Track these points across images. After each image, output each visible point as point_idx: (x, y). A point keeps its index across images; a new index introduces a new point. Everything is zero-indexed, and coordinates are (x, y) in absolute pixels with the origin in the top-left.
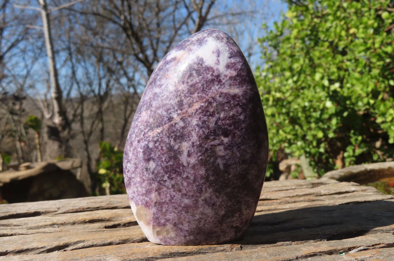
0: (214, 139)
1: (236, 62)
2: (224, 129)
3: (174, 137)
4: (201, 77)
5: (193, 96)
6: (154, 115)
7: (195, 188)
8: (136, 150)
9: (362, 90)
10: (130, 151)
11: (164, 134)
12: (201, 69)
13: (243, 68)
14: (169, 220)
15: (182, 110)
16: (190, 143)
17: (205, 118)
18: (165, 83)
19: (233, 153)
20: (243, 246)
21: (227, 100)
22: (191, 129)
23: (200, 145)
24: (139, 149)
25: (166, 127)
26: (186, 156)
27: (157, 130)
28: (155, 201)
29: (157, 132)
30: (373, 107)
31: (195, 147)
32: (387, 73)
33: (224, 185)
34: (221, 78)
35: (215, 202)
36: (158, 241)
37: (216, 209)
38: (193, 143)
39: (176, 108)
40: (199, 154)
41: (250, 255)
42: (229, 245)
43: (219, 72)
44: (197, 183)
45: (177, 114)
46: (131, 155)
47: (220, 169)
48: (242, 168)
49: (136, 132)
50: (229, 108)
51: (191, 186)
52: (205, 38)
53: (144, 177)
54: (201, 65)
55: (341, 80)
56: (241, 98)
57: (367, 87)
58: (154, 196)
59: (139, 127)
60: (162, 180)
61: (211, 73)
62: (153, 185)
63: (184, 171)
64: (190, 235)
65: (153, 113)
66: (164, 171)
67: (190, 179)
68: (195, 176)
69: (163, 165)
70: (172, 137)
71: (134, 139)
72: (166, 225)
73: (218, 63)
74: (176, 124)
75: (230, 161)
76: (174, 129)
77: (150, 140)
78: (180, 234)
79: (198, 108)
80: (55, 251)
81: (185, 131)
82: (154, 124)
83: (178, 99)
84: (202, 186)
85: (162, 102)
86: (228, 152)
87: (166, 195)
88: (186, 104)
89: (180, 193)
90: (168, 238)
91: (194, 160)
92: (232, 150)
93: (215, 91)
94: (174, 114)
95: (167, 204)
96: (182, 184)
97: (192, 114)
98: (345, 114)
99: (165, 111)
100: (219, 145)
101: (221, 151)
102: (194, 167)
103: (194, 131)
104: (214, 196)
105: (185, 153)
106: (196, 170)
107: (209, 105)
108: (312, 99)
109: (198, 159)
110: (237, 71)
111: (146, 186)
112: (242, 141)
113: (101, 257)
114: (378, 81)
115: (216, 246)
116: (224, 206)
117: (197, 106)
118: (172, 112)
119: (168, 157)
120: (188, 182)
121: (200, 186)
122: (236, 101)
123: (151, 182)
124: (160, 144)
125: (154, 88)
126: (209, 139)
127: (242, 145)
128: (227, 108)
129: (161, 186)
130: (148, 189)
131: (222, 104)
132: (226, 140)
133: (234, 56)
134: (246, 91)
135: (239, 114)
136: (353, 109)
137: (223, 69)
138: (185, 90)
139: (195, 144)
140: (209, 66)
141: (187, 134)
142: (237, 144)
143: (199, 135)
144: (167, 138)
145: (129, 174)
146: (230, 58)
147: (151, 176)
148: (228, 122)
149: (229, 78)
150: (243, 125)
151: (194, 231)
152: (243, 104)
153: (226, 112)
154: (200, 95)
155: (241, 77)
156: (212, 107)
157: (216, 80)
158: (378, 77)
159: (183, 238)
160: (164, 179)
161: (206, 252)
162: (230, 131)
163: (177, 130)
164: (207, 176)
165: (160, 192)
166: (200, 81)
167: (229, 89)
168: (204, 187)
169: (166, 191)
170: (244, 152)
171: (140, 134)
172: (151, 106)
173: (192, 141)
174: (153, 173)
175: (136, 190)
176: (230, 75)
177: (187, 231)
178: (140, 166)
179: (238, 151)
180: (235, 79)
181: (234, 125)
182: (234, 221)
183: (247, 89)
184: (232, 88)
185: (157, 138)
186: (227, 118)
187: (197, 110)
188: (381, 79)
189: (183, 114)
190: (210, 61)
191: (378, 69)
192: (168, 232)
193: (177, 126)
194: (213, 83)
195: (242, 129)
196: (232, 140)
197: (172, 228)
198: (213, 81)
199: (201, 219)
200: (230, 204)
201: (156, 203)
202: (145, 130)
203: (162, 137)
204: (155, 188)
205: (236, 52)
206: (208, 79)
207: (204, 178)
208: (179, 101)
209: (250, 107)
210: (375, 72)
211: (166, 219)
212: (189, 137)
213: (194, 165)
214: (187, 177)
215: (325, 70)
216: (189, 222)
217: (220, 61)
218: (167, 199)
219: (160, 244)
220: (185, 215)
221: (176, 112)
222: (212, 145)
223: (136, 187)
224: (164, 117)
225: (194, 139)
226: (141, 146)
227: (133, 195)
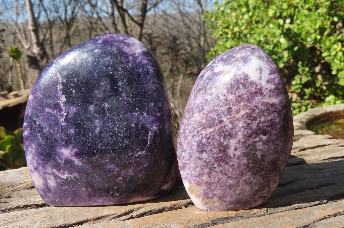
0: (255, 137)
1: (274, 78)
2: (264, 129)
3: (224, 135)
4: (247, 90)
5: (240, 104)
6: (206, 117)
7: (238, 173)
8: (190, 143)
9: (311, 27)
10: (185, 143)
11: (216, 133)
12: (247, 83)
13: (280, 82)
14: (216, 195)
15: (230, 115)
16: (237, 140)
17: (249, 122)
18: (215, 92)
19: (269, 146)
20: (268, 209)
21: (267, 107)
22: (238, 130)
23: (245, 142)
24: (193, 143)
25: (217, 128)
26: (233, 150)
27: (209, 130)
28: (206, 182)
29: (209, 131)
30: (320, 41)
31: (240, 144)
32: (333, 12)
33: (260, 169)
34: (263, 91)
35: (252, 181)
36: (205, 208)
37: (252, 186)
38: (239, 140)
39: (226, 113)
40: (243, 149)
41: (279, 220)
42: (259, 209)
43: (261, 86)
44: (240, 169)
45: (227, 118)
46: (185, 146)
47: (258, 159)
48: (274, 157)
49: (189, 129)
50: (268, 114)
51: (235, 171)
52: (248, 56)
53: (197, 164)
54: (247, 80)
55: (291, 17)
56: (278, 106)
57: (315, 24)
58: (205, 178)
59: (193, 125)
60: (213, 167)
61: (255, 87)
62: (205, 170)
63: (230, 161)
64: (231, 204)
65: (205, 116)
66: (214, 160)
67: (235, 166)
68: (239, 164)
69: (214, 156)
70: (222, 135)
71: (188, 134)
72: (213, 198)
73: (261, 78)
74: (225, 126)
75: (266, 153)
76: (223, 129)
77: (204, 137)
78: (223, 204)
79: (244, 114)
80: (123, 216)
81: (233, 132)
82: (207, 124)
83: (228, 106)
84: (244, 171)
85: (213, 107)
86: (265, 146)
87: (215, 177)
88: (234, 111)
89: (226, 177)
90: (214, 207)
91: (239, 153)
92: (268, 145)
93: (257, 101)
94: (224, 118)
95: (216, 183)
96: (228, 170)
97: (239, 118)
98: (296, 48)
99: (216, 115)
100: (259, 141)
101: (260, 146)
102: (238, 158)
103: (240, 131)
104: (252, 177)
105: (233, 148)
106: (240, 160)
107: (253, 112)
108: (266, 34)
109: (242, 152)
110: (275, 85)
111: (199, 171)
112: (276, 138)
113: (166, 225)
114: (325, 19)
115: (249, 210)
116: (258, 183)
117: (243, 112)
118: (222, 117)
119: (218, 150)
120: (233, 169)
121: (242, 171)
122: (274, 109)
123: (204, 168)
124: (212, 141)
125: (205, 95)
126: (251, 137)
127: (276, 141)
128: (266, 114)
129: (211, 171)
130: (201, 173)
131: (263, 111)
132: (264, 138)
133: (273, 73)
134: (281, 100)
135: (275, 118)
136: (302, 43)
137: (265, 84)
138: (233, 100)
139: (240, 141)
140: (253, 81)
141: (235, 134)
142: (273, 141)
143: (244, 134)
144: (218, 137)
145: (184, 161)
146: (270, 74)
147: (204, 163)
148: (267, 124)
149: (269, 91)
150: (278, 126)
151: (234, 202)
152: (279, 110)
153: (266, 117)
154: (245, 104)
155: (278, 90)
156: (255, 114)
157: (259, 92)
158: (325, 16)
159: (225, 207)
160: (214, 166)
161: (242, 216)
162: (268, 131)
163: (226, 130)
164: (248, 164)
165: (210, 175)
166: (246, 93)
167: (268, 99)
168: (245, 171)
169: (215, 175)
170: (277, 146)
171: (194, 131)
172: (203, 109)
173: (238, 139)
174: (205, 161)
175: (190, 173)
176: (270, 88)
177: (229, 202)
178: (194, 156)
179: (273, 145)
180: (274, 92)
181: (271, 126)
182: (264, 193)
183: (283, 99)
184: (271, 99)
185: (210, 136)
186: (267, 121)
187: (243, 116)
188: (327, 17)
189: (232, 118)
190: (254, 76)
191: (325, 8)
192: (214, 203)
193: (226, 127)
194: (257, 95)
195: (277, 129)
196: (269, 137)
197: (217, 200)
198: (256, 93)
199: (241, 193)
200: (262, 182)
201: (206, 183)
202: (198, 129)
203: (214, 135)
204: (206, 172)
205: (274, 69)
206: (253, 92)
207: (246, 165)
208: (229, 108)
209: (284, 112)
210: (322, 10)
211: (214, 194)
212: (236, 136)
213: (239, 157)
214: (233, 165)
215: (277, 7)
216: (231, 196)
217: (262, 77)
218: (216, 181)
219: (206, 210)
220: (229, 191)
221: (226, 117)
222: (254, 142)
223: (191, 171)
224: (215, 119)
225: (240, 137)
226: (195, 141)
227: (187, 176)
